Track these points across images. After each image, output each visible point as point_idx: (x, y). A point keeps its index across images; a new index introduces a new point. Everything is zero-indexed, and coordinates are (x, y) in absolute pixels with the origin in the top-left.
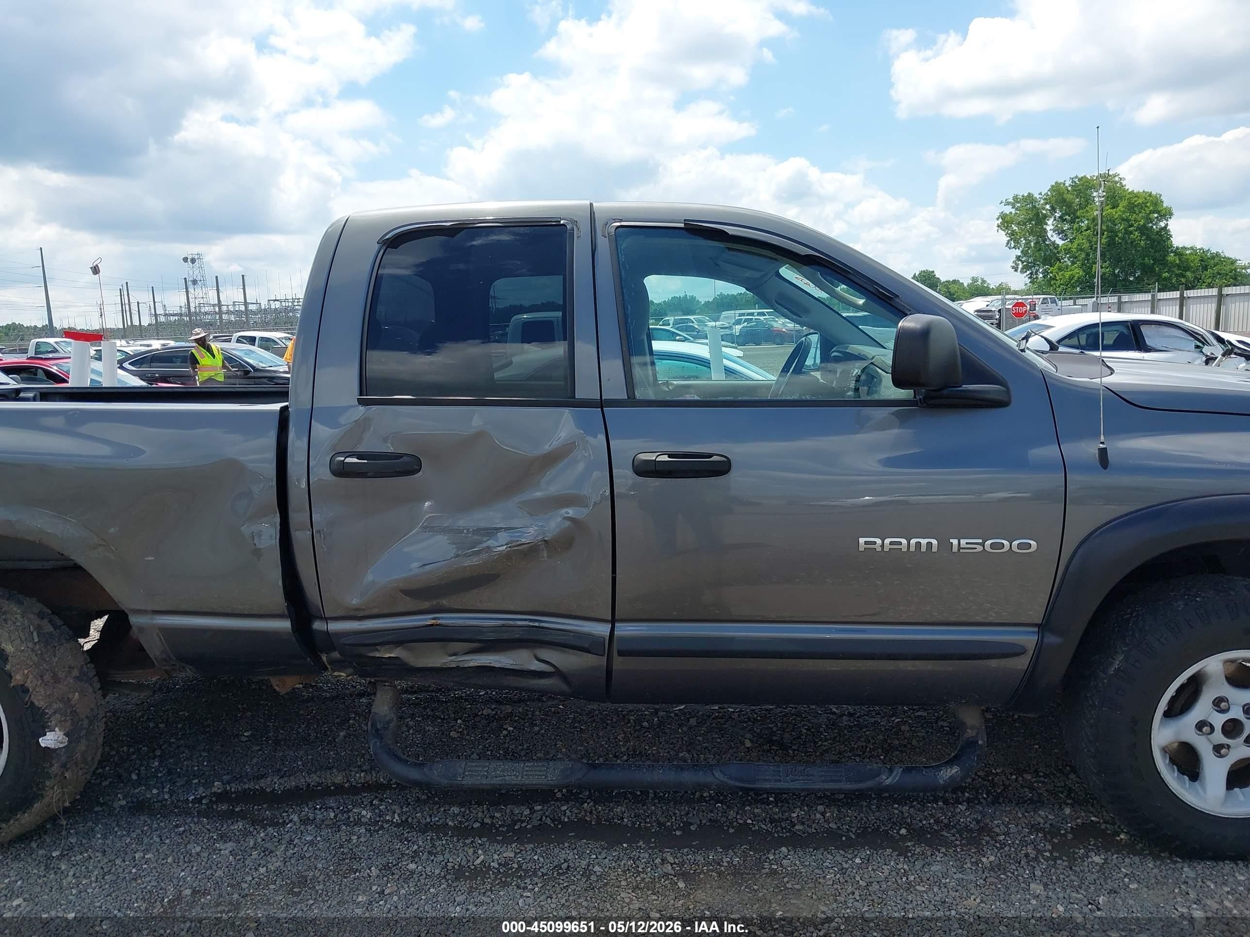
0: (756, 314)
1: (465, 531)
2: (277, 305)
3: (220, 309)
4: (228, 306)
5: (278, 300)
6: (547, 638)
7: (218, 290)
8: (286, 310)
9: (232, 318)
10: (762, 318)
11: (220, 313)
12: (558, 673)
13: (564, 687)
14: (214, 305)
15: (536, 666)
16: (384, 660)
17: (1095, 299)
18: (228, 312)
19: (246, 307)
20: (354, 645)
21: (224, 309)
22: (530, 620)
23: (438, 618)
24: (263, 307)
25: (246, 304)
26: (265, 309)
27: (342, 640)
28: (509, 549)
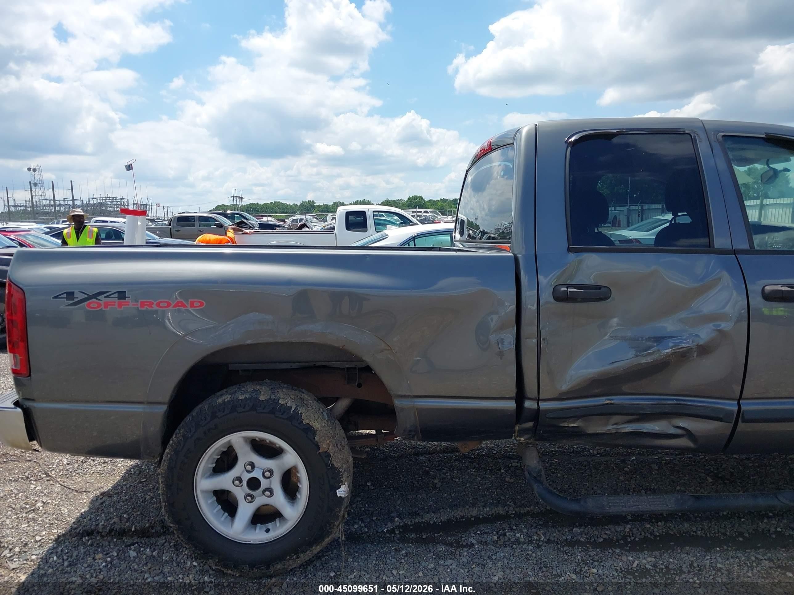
0: (423, 212)
1: (640, 339)
2: (95, 201)
3: (55, 203)
4: (59, 201)
5: (95, 198)
6: (687, 412)
7: (53, 190)
8: (101, 204)
9: (63, 209)
10: (427, 215)
11: (55, 205)
12: (688, 434)
13: (690, 444)
14: (50, 200)
15: (673, 431)
16: (566, 428)
17: (628, 207)
18: (60, 205)
19: (73, 202)
20: (554, 418)
21: (57, 203)
22: (677, 400)
23: (612, 400)
24: (85, 202)
25: (73, 200)
26: (86, 204)
27: (548, 415)
28: (673, 351)
